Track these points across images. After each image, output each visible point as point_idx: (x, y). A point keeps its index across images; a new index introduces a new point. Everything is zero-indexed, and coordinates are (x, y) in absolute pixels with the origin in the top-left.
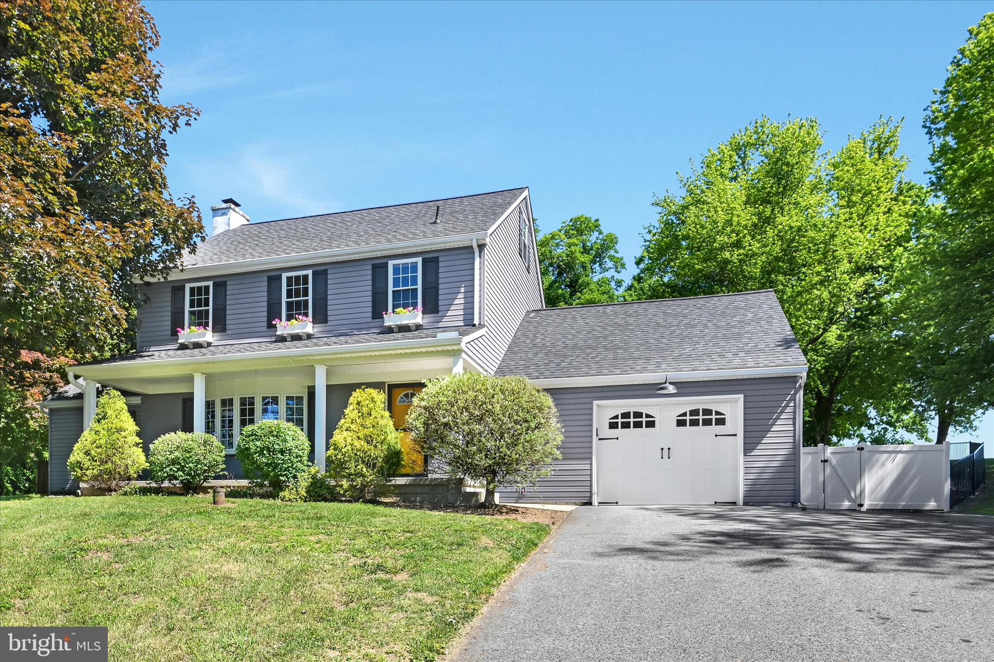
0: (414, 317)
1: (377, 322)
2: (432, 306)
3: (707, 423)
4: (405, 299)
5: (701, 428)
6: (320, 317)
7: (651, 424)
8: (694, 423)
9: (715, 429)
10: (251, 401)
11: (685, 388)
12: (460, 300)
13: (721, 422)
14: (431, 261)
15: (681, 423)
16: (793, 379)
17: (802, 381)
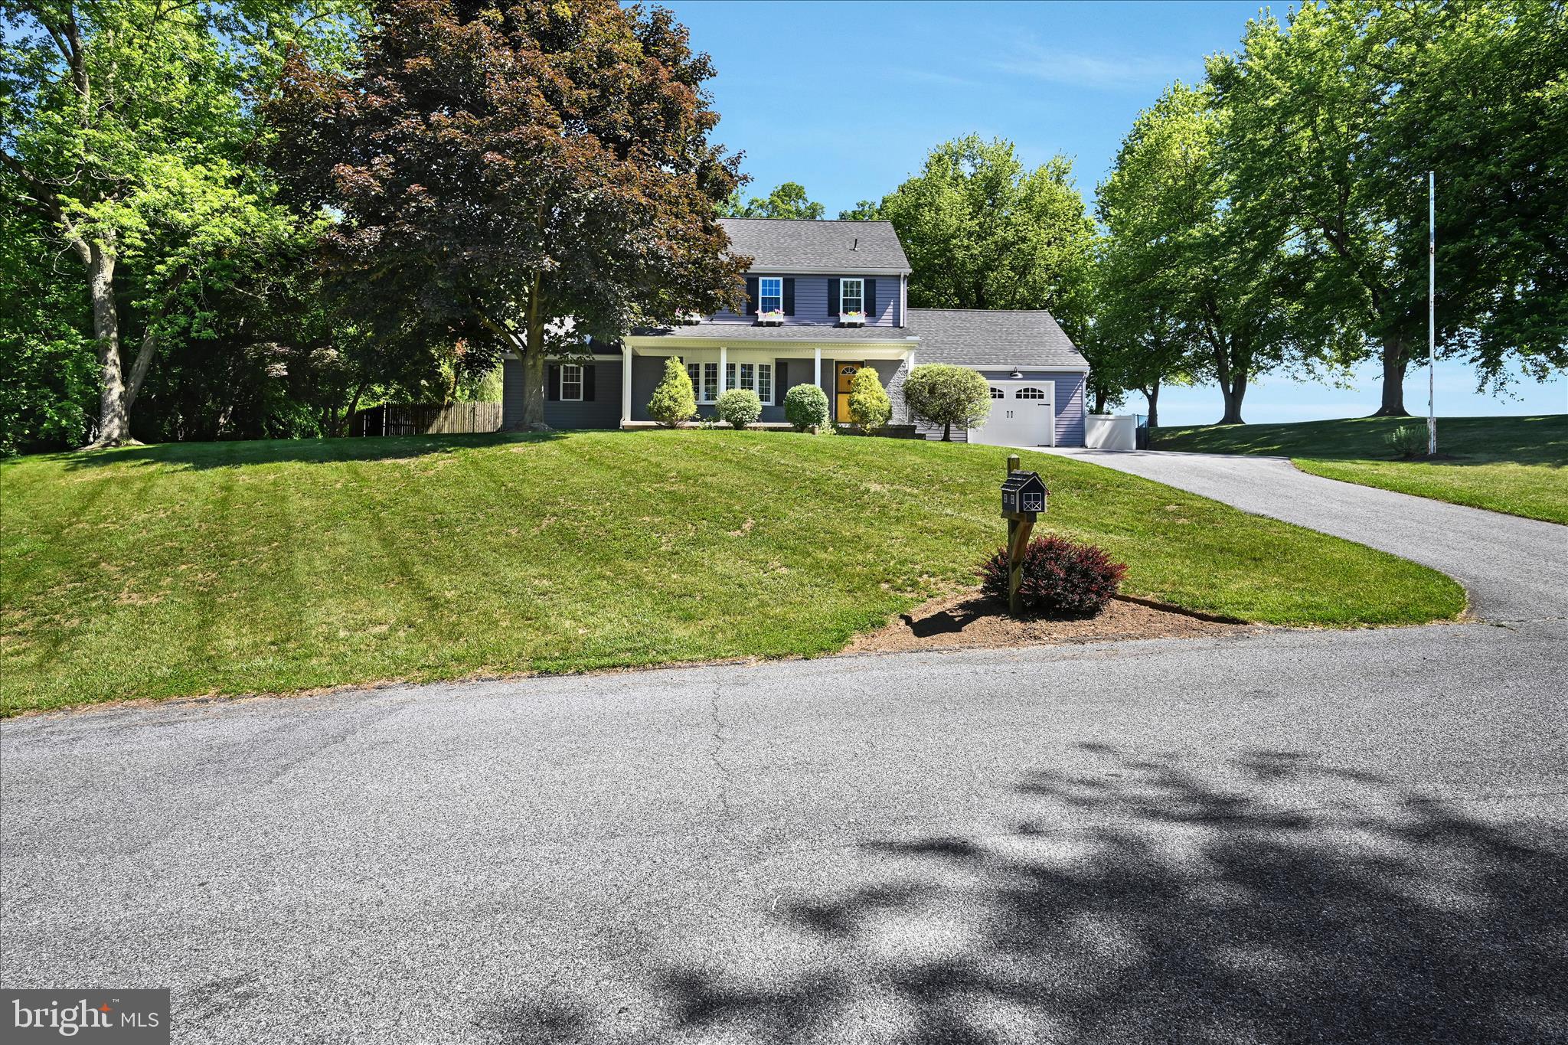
0: (859, 317)
1: (833, 318)
2: (871, 312)
3: (1034, 397)
4: (852, 306)
5: (1030, 400)
6: (789, 311)
7: (1001, 396)
8: (1026, 396)
9: (1038, 400)
10: (751, 367)
11: (1028, 375)
12: (890, 310)
13: (1041, 397)
14: (871, 282)
15: (1018, 396)
16: (1081, 374)
17: (1087, 376)
